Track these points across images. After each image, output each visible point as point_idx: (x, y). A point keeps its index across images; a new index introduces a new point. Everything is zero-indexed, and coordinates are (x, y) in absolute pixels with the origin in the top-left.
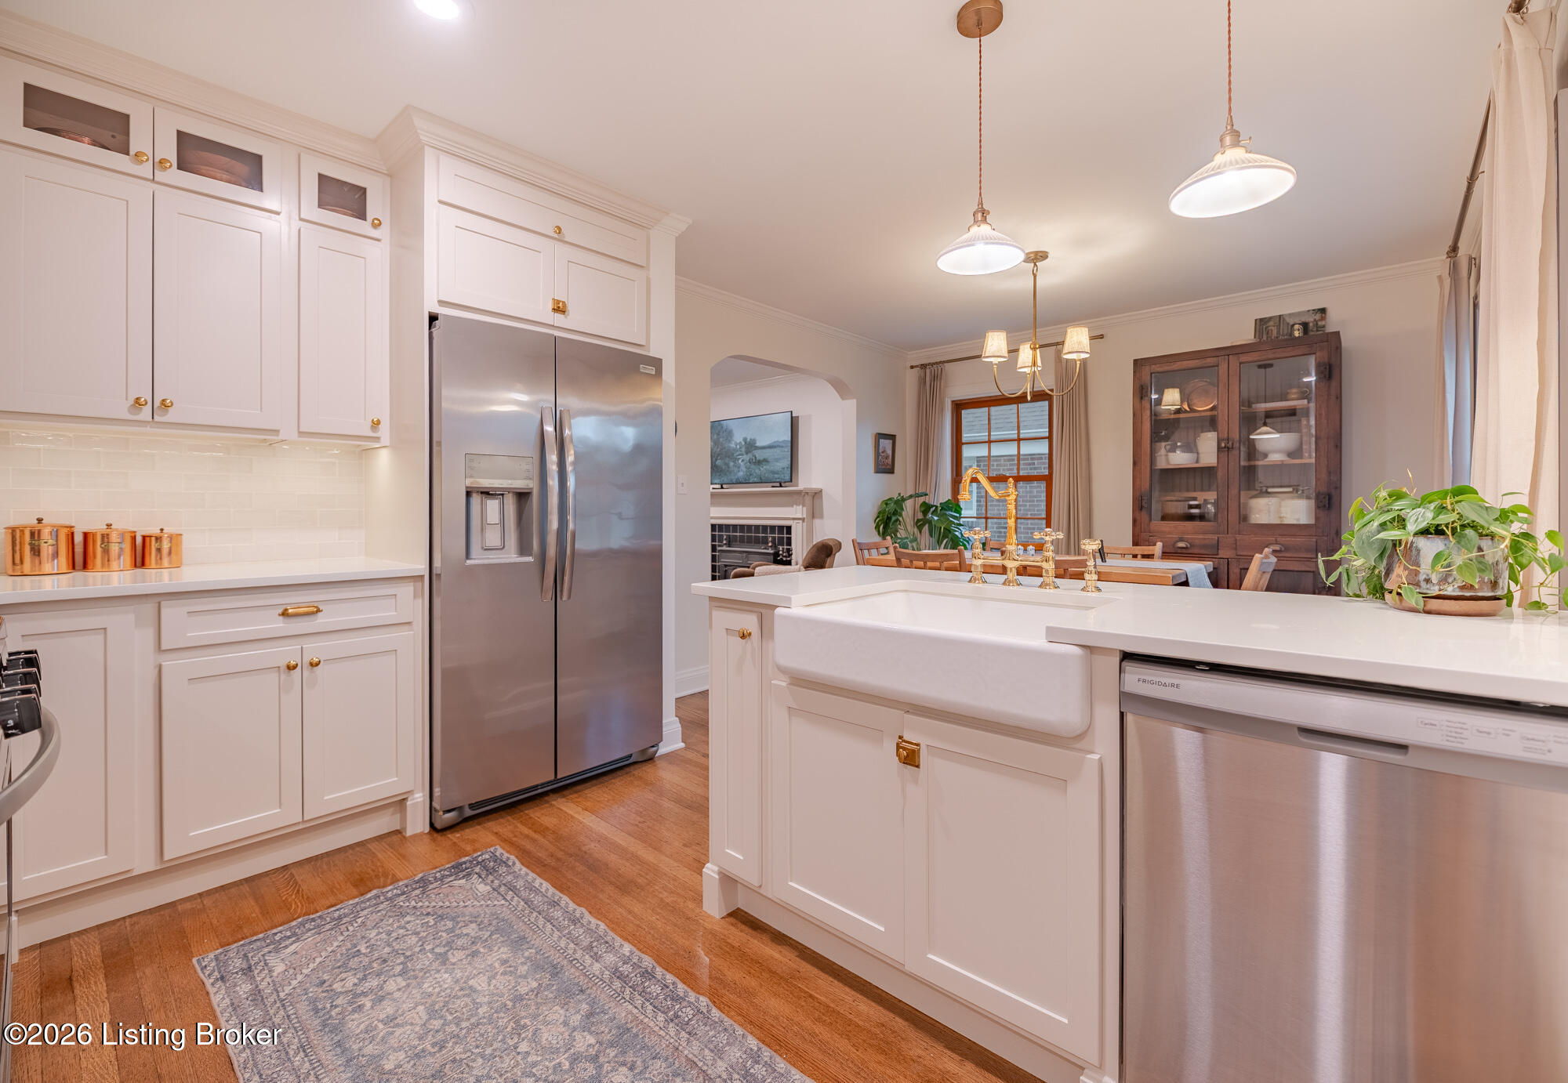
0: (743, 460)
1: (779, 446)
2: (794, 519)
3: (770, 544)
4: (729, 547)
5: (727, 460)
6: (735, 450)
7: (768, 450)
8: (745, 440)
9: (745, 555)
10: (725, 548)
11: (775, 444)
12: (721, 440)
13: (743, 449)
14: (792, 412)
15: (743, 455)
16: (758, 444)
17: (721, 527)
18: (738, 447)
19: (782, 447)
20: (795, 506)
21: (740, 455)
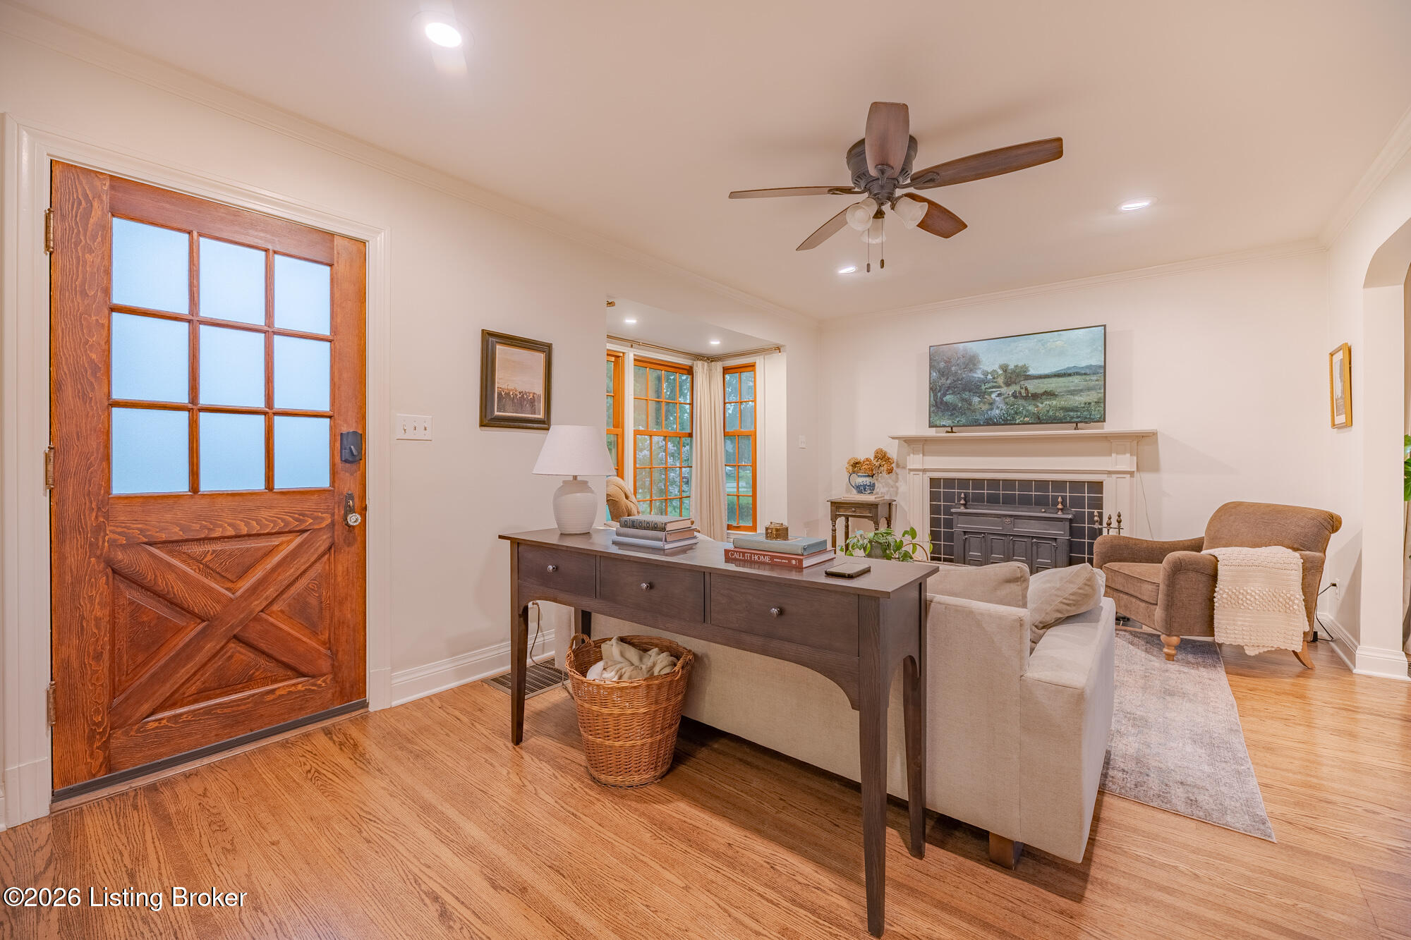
0: (999, 395)
1: (1078, 374)
2: (1110, 473)
3: (1060, 506)
4: (966, 508)
5: (966, 395)
6: (985, 382)
7: (1054, 380)
8: (1005, 368)
9: (1008, 520)
10: (962, 509)
11: (1069, 372)
12: (953, 368)
13: (1001, 381)
14: (1105, 326)
15: (999, 387)
16: (1032, 372)
17: (949, 482)
18: (990, 377)
19: (1085, 374)
20: (1114, 455)
21: (994, 387)
